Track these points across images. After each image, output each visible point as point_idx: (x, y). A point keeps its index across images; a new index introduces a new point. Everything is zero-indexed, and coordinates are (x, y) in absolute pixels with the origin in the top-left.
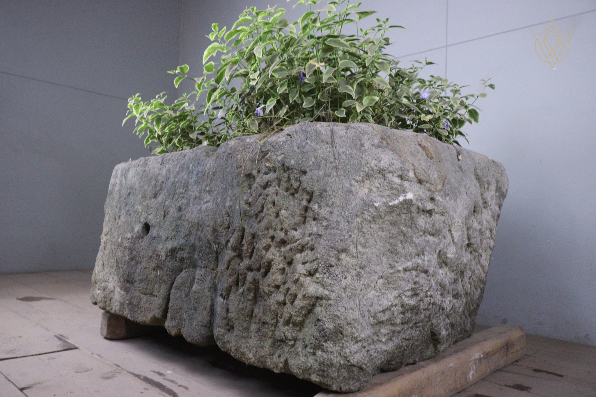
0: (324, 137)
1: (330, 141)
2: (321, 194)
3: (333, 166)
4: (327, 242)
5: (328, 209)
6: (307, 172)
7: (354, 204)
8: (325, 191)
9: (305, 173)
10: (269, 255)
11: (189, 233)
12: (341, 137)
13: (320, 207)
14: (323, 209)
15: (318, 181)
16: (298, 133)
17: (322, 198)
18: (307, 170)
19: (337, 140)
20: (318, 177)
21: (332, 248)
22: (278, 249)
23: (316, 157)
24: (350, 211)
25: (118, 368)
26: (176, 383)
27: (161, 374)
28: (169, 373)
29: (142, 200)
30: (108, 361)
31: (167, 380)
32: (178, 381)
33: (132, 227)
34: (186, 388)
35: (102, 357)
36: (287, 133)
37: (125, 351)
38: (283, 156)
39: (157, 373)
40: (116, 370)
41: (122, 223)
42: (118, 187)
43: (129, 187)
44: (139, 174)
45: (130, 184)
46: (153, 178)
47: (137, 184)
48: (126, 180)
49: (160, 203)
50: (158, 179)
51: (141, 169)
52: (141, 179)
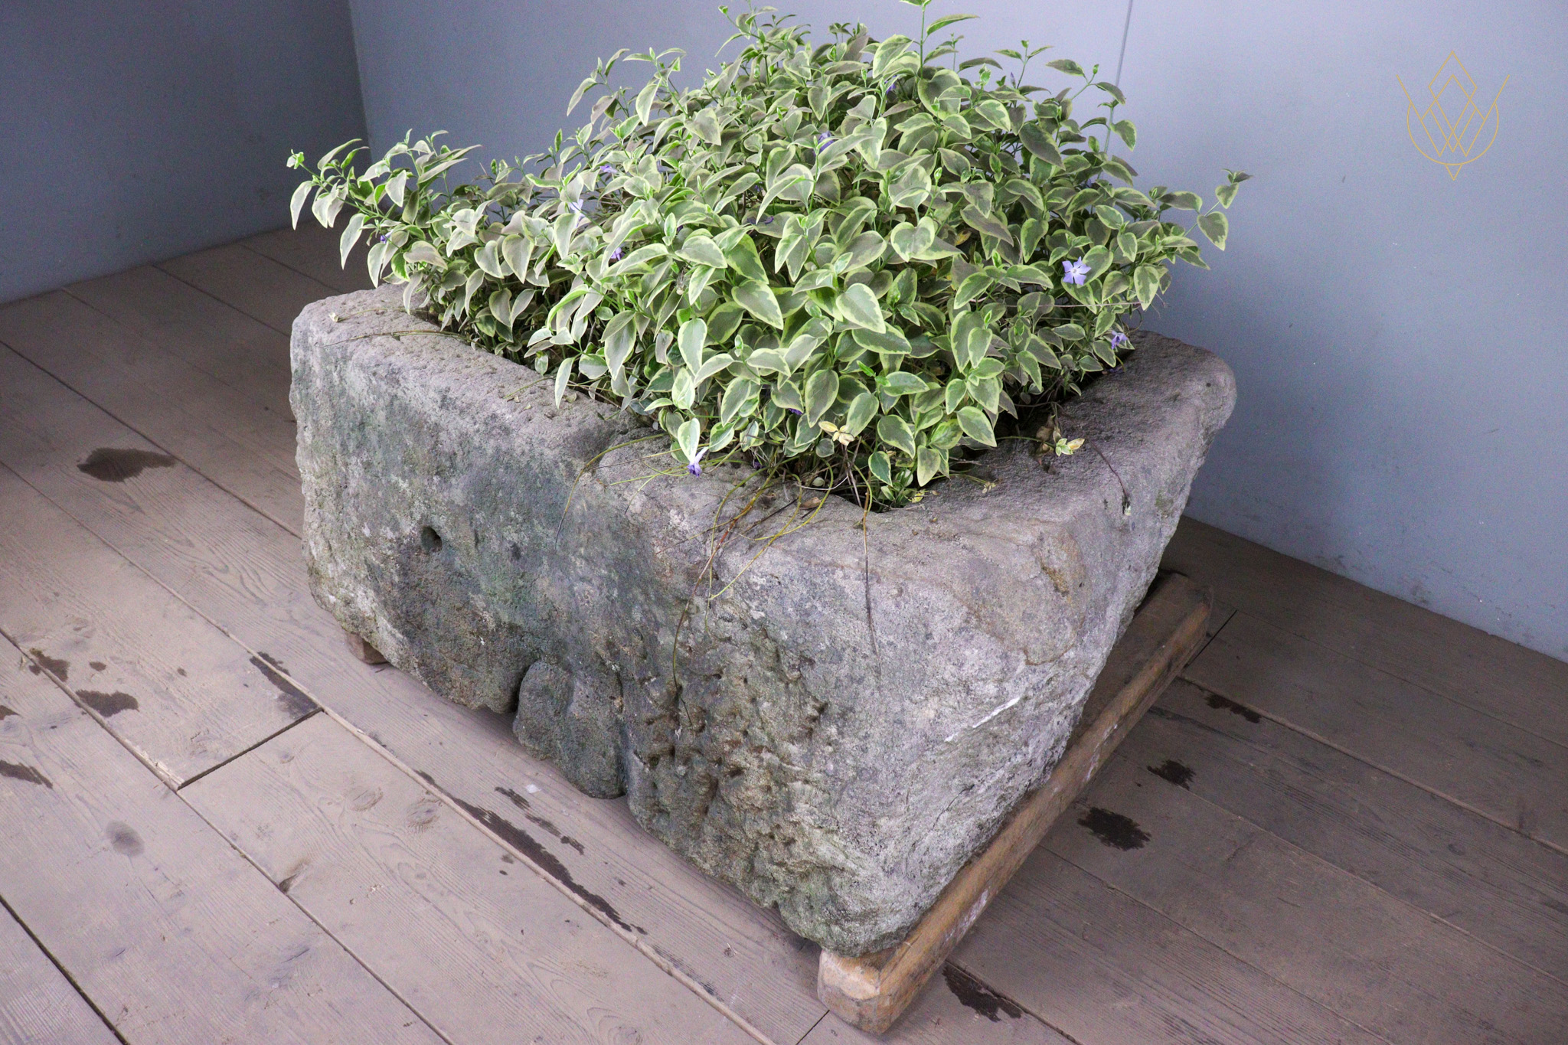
0: (850, 604)
1: (863, 614)
2: (844, 712)
3: (868, 665)
4: (855, 800)
5: (857, 741)
6: (814, 662)
7: (907, 747)
9: (810, 662)
10: (739, 758)
11: (550, 619)
12: (886, 613)
13: (841, 733)
14: (847, 738)
15: (837, 687)
16: (796, 582)
17: (845, 719)
18: (816, 659)
19: (876, 617)
20: (838, 679)
21: (863, 811)
22: (755, 754)
23: (833, 639)
24: (899, 757)
25: (431, 788)
26: (556, 833)
27: (519, 801)
28: (532, 794)
29: (406, 468)
30: (402, 760)
31: (536, 820)
32: (557, 823)
33: (393, 517)
34: (579, 847)
35: (384, 746)
36: (769, 570)
37: (421, 711)
38: (763, 614)
39: (510, 794)
40: (428, 793)
41: (363, 491)
42: (319, 380)
43: (356, 406)
44: (381, 395)
45: (358, 401)
46: (423, 427)
47: (382, 417)
48: (342, 379)
49: (459, 506)
50: (437, 436)
51: (384, 386)
52: (391, 411)
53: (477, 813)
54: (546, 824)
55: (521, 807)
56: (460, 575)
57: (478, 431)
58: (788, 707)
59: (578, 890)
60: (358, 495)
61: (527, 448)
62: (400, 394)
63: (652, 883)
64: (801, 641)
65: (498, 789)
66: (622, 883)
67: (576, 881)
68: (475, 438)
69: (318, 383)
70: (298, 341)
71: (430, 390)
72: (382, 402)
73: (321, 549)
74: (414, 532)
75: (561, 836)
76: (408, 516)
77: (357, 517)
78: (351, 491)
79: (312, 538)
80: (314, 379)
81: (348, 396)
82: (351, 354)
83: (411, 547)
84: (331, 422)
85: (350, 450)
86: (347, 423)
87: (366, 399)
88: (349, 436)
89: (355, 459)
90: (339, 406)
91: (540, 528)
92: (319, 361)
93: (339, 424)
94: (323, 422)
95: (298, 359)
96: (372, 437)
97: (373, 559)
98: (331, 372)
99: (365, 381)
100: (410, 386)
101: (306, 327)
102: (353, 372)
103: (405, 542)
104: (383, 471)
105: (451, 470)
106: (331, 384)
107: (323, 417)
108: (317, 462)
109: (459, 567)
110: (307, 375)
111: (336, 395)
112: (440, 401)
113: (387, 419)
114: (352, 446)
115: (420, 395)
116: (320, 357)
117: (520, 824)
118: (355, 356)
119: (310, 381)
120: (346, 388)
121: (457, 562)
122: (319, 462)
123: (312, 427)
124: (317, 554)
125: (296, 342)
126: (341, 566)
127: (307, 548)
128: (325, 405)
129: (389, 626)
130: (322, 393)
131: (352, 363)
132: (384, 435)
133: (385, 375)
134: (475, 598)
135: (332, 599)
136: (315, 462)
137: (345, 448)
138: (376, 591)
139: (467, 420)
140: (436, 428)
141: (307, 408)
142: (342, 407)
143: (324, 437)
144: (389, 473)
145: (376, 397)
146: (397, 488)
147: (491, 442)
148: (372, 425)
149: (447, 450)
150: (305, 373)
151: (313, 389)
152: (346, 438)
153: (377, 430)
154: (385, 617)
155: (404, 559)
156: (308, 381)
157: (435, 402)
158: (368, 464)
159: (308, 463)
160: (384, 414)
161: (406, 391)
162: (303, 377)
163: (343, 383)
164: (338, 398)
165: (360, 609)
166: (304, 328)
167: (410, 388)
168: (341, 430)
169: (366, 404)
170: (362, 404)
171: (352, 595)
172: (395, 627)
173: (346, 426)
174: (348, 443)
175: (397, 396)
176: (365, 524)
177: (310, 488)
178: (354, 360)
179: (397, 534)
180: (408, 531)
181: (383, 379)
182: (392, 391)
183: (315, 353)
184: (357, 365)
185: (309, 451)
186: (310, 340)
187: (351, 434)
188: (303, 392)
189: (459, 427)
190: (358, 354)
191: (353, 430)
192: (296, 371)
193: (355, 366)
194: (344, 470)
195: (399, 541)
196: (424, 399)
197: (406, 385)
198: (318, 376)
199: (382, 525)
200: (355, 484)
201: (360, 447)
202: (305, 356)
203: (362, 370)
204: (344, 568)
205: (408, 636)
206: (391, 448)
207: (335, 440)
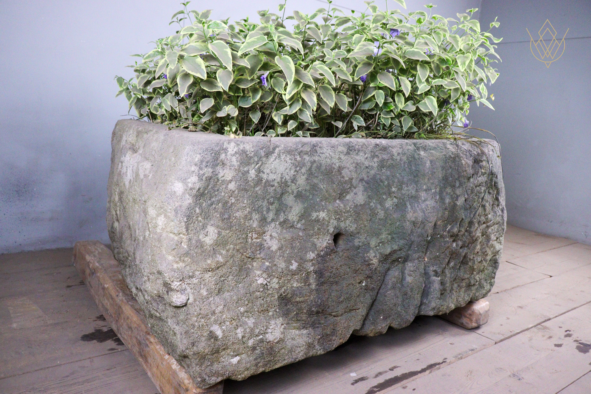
2: (501, 190)
8: (502, 187)
9: (496, 176)
10: (477, 234)
11: (410, 233)
13: (501, 198)
17: (501, 192)
26: (386, 372)
28: (358, 375)
29: (324, 204)
31: (377, 376)
33: (313, 243)
34: (395, 367)
36: (492, 148)
38: (492, 165)
39: (356, 381)
41: (285, 241)
42: (233, 183)
43: (276, 184)
44: (304, 165)
45: (279, 180)
46: (333, 172)
47: (302, 180)
48: (259, 173)
49: (360, 205)
50: (341, 174)
51: (307, 158)
52: (310, 174)
54: (380, 374)
55: (367, 379)
56: (359, 248)
57: (367, 158)
58: (490, 199)
59: (423, 370)
60: (282, 247)
62: (316, 158)
64: (496, 170)
65: (353, 384)
66: (418, 360)
67: (418, 370)
68: (365, 163)
69: (232, 186)
70: (207, 162)
71: (339, 147)
72: (303, 170)
73: (228, 323)
74: (329, 242)
75: (388, 370)
76: (325, 234)
77: (285, 262)
78: (274, 248)
79: (216, 321)
80: (224, 186)
81: (267, 181)
82: (274, 149)
83: (327, 254)
84: (248, 209)
85: (269, 220)
86: (266, 201)
87: (288, 174)
88: (268, 210)
89: (273, 225)
90: (257, 193)
91: (406, 189)
92: (236, 168)
93: (257, 206)
94: (237, 214)
95: (204, 178)
96: (289, 200)
97: (295, 285)
98: (248, 172)
99: (290, 161)
100: (325, 150)
101: (219, 147)
102: (277, 160)
103: (322, 253)
104: (302, 217)
105: (349, 190)
106: (247, 181)
107: (238, 211)
108: (221, 254)
109: (358, 244)
110: (215, 186)
111: (252, 187)
112: (345, 150)
113: (307, 179)
114: (271, 216)
115: (330, 153)
116: (239, 163)
117: (381, 380)
118: (280, 148)
119: (218, 190)
120: (265, 176)
121: (356, 242)
122: (224, 252)
123: (217, 227)
124: (223, 331)
125: (204, 164)
126: (251, 322)
127: (203, 339)
128: (241, 199)
129: (297, 332)
130: (236, 192)
131: (276, 154)
132: (303, 192)
133: (308, 150)
134: (368, 255)
135: (235, 360)
136: (218, 256)
137: (263, 221)
138: (286, 314)
139: (361, 154)
140: (340, 169)
141: (207, 217)
142: (259, 192)
143: (240, 225)
144: (310, 215)
145: (298, 168)
146: (317, 221)
147: (376, 160)
148: (290, 191)
149: (347, 179)
150: (210, 187)
151: (223, 194)
152: (265, 213)
153: (295, 192)
154: (295, 328)
155: (321, 266)
156: (215, 191)
157: (342, 153)
158: (285, 221)
159: (209, 262)
160: (304, 177)
161: (321, 155)
162: (206, 191)
163: (261, 174)
164: (254, 188)
165: (270, 341)
166: (217, 149)
167: (324, 151)
168: (258, 210)
169: (288, 178)
170: (283, 180)
171: (261, 337)
172: (304, 327)
173: (265, 203)
174: (266, 216)
175: (315, 161)
176: (293, 262)
177: (202, 286)
178: (280, 151)
179: (316, 252)
180: (325, 244)
181: (306, 153)
182: (312, 159)
183: (229, 164)
184: (284, 153)
185: (210, 251)
186: (223, 156)
187: (270, 207)
188: (204, 204)
189: (355, 161)
190: (283, 146)
191: (272, 204)
192: (199, 189)
193: (281, 154)
194: (258, 240)
195: (318, 255)
196: (332, 154)
197: (321, 151)
198: (230, 181)
199: (306, 253)
200: (277, 241)
201: (277, 213)
202: (212, 172)
203: (289, 154)
204: (254, 321)
205: (313, 325)
206: (311, 197)
207: (252, 221)
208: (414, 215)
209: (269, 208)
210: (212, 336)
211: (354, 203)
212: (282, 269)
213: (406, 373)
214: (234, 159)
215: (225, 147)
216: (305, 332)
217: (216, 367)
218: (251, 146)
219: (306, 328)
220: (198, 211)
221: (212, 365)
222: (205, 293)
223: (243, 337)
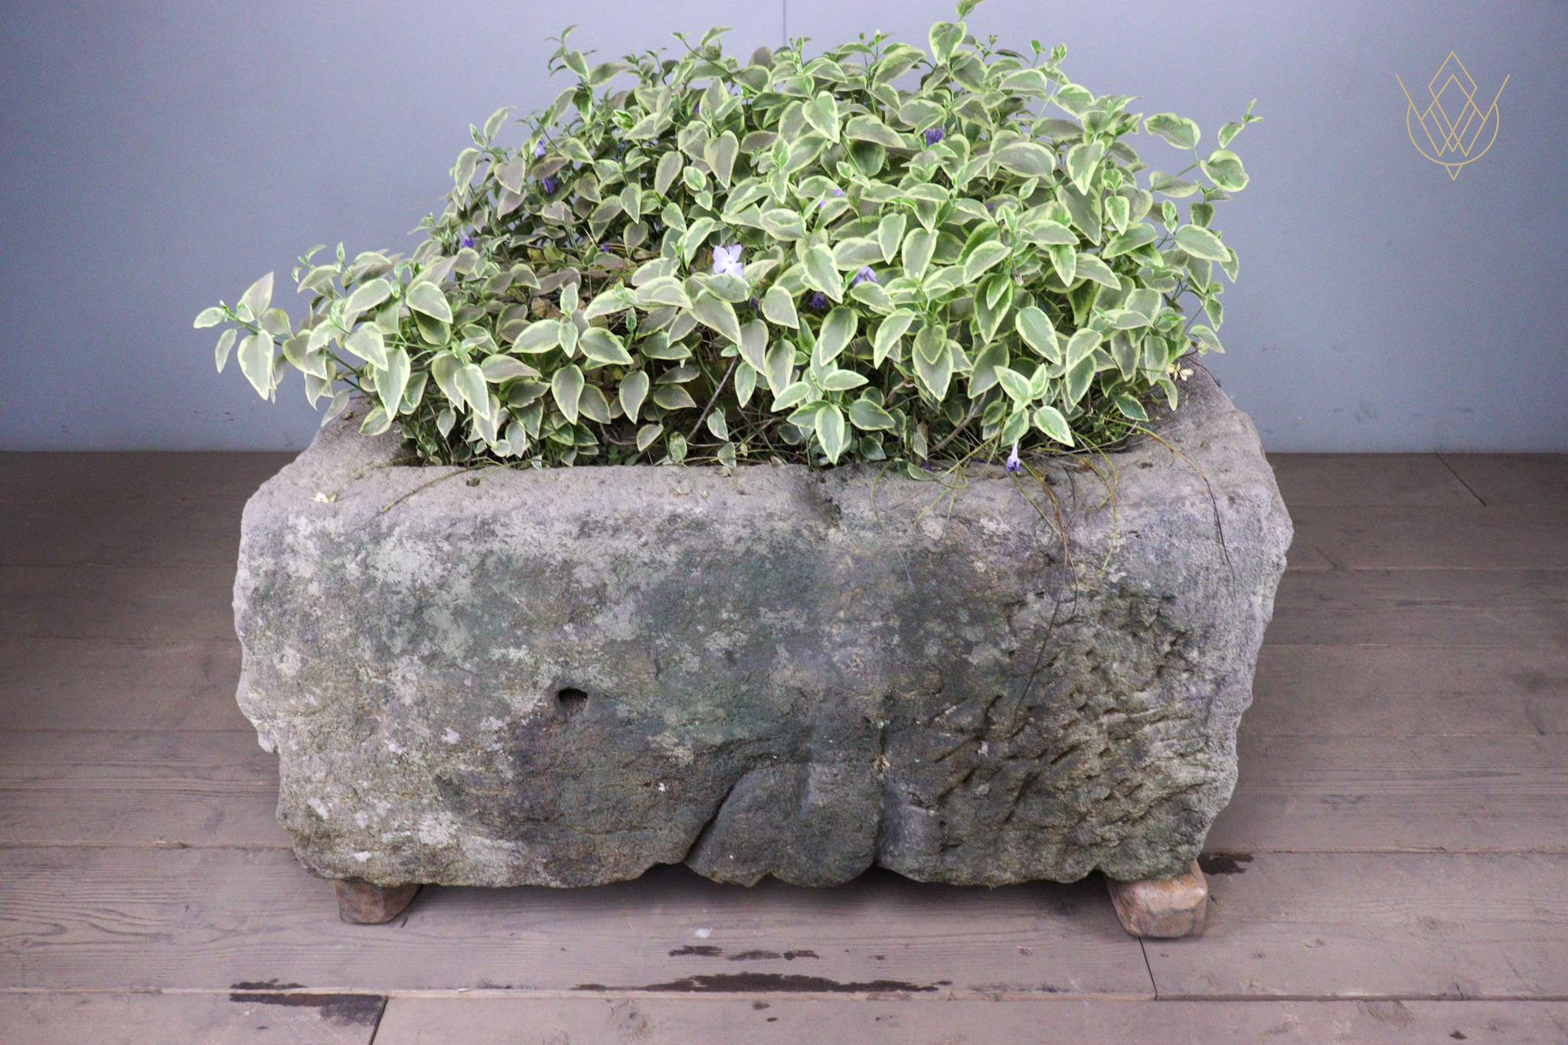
0: (1202, 528)
1: (1213, 533)
2: (1206, 632)
3: (1219, 578)
5: (1217, 653)
6: (1174, 597)
8: (1213, 626)
9: (1169, 599)
10: (1076, 736)
11: (792, 710)
12: (1230, 522)
13: (1202, 653)
14: (1209, 655)
15: (1197, 611)
16: (1155, 528)
17: (1207, 638)
18: (1176, 594)
19: (1225, 529)
20: (1198, 603)
22: (1094, 723)
23: (1189, 568)
25: (607, 994)
26: (774, 956)
27: (705, 951)
28: (708, 938)
29: (519, 633)
30: (545, 988)
31: (742, 957)
32: (764, 946)
33: (500, 702)
34: (807, 954)
35: (509, 987)
36: (1129, 528)
37: (505, 933)
38: (1124, 574)
39: (688, 950)
40: (609, 1001)
41: (432, 691)
42: (315, 584)
43: (404, 591)
44: (461, 559)
45: (408, 583)
46: (544, 572)
47: (462, 587)
48: (367, 567)
49: (624, 642)
50: (570, 574)
51: (467, 547)
52: (481, 574)
53: (682, 986)
54: (755, 955)
55: (717, 955)
56: (629, 722)
57: (645, 544)
58: (1140, 656)
59: (853, 988)
60: (424, 701)
61: (745, 533)
62: (496, 546)
63: (907, 941)
64: (1163, 583)
65: (673, 953)
66: (880, 958)
67: (843, 981)
68: (641, 554)
69: (314, 589)
70: (262, 548)
71: (557, 524)
72: (463, 568)
73: (337, 801)
74: (540, 704)
75: (782, 955)
76: (527, 689)
77: (429, 727)
78: (408, 701)
79: (314, 794)
80: (301, 587)
81: (385, 584)
82: (391, 529)
83: (536, 725)
84: (348, 630)
85: (397, 650)
86: (385, 619)
87: (427, 575)
88: (392, 634)
89: (405, 660)
90: (366, 602)
91: (771, 615)
92: (317, 559)
93: (367, 626)
94: (331, 636)
95: (261, 572)
96: (441, 618)
97: (462, 767)
98: (343, 566)
99: (426, 552)
100: (516, 530)
101: (279, 524)
102: (398, 549)
103: (524, 722)
104: (470, 653)
105: (598, 607)
106: (343, 581)
107: (330, 630)
108: (313, 694)
109: (626, 714)
110: (284, 586)
111: (355, 592)
112: (575, 530)
113: (474, 585)
114: (398, 644)
115: (535, 535)
116: (318, 552)
117: (734, 969)
118: (402, 528)
119: (291, 593)
120: (380, 575)
121: (622, 710)
122: (318, 691)
123: (299, 650)
124: (330, 811)
125: (257, 550)
126: (383, 806)
127: (300, 813)
128: (333, 612)
129: (488, 842)
130: (323, 599)
131: (394, 539)
132: (469, 608)
133: (468, 533)
134: (658, 738)
135: (362, 857)
136: (308, 695)
137: (383, 652)
138: (460, 808)
139: (626, 537)
140: (567, 566)
141: (281, 632)
142: (371, 602)
143: (335, 654)
144: (486, 651)
145: (449, 565)
146: (504, 663)
147: (673, 548)
148: (441, 604)
149: (590, 585)
150: (276, 586)
151: (300, 600)
152: (384, 638)
153: (451, 606)
154: (479, 834)
155: (524, 745)
156: (286, 594)
157: (565, 535)
158: (434, 656)
159: (293, 702)
160: (467, 582)
161: (508, 539)
162: (272, 593)
163: (371, 571)
164: (361, 593)
165: (425, 845)
166: (276, 527)
167: (516, 533)
168: (372, 632)
169: (427, 581)
170: (418, 585)
171: (408, 833)
172: (501, 838)
173: (384, 622)
174: (389, 644)
175: (491, 552)
176: (448, 730)
177: (291, 735)
178: (401, 533)
179: (508, 719)
180: (530, 707)
181: (465, 538)
182: (483, 548)
183: (302, 552)
184: (409, 537)
185: (292, 686)
186: (289, 539)
187: (396, 629)
188: (271, 613)
189: (610, 551)
190: (408, 523)
191: (399, 624)
192: (256, 589)
193: (404, 540)
194: (381, 682)
195: (513, 725)
196: (542, 539)
197: (508, 532)
198: (311, 581)
199: (479, 719)
200: (414, 689)
201: (414, 640)
202: (276, 564)
203: (421, 540)
204: (389, 806)
205: (528, 838)
206: (486, 618)
207: (360, 650)
208: (799, 675)
209: (393, 632)
210: (310, 813)
211: (606, 637)
212: (424, 738)
213: (807, 977)
214: (310, 544)
215: (290, 524)
216: (506, 845)
217: (328, 857)
218: (341, 523)
219: (508, 840)
220: (260, 622)
221: (322, 851)
222: (295, 748)
223: (368, 827)
